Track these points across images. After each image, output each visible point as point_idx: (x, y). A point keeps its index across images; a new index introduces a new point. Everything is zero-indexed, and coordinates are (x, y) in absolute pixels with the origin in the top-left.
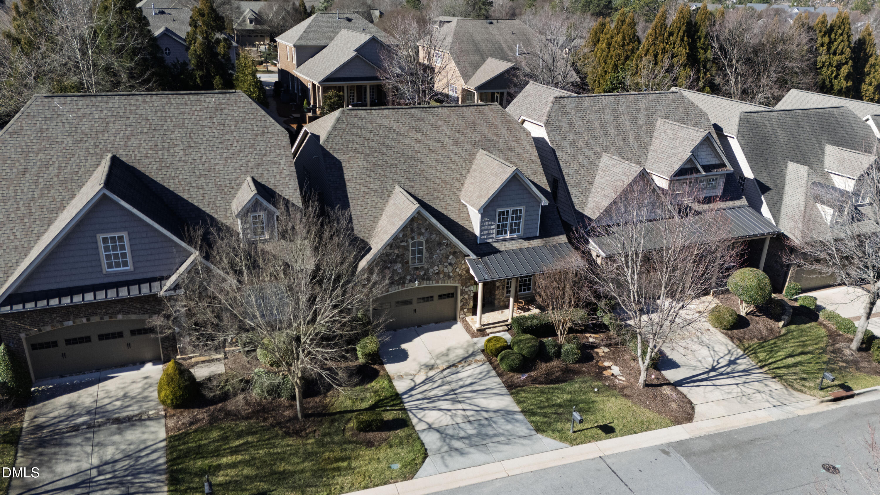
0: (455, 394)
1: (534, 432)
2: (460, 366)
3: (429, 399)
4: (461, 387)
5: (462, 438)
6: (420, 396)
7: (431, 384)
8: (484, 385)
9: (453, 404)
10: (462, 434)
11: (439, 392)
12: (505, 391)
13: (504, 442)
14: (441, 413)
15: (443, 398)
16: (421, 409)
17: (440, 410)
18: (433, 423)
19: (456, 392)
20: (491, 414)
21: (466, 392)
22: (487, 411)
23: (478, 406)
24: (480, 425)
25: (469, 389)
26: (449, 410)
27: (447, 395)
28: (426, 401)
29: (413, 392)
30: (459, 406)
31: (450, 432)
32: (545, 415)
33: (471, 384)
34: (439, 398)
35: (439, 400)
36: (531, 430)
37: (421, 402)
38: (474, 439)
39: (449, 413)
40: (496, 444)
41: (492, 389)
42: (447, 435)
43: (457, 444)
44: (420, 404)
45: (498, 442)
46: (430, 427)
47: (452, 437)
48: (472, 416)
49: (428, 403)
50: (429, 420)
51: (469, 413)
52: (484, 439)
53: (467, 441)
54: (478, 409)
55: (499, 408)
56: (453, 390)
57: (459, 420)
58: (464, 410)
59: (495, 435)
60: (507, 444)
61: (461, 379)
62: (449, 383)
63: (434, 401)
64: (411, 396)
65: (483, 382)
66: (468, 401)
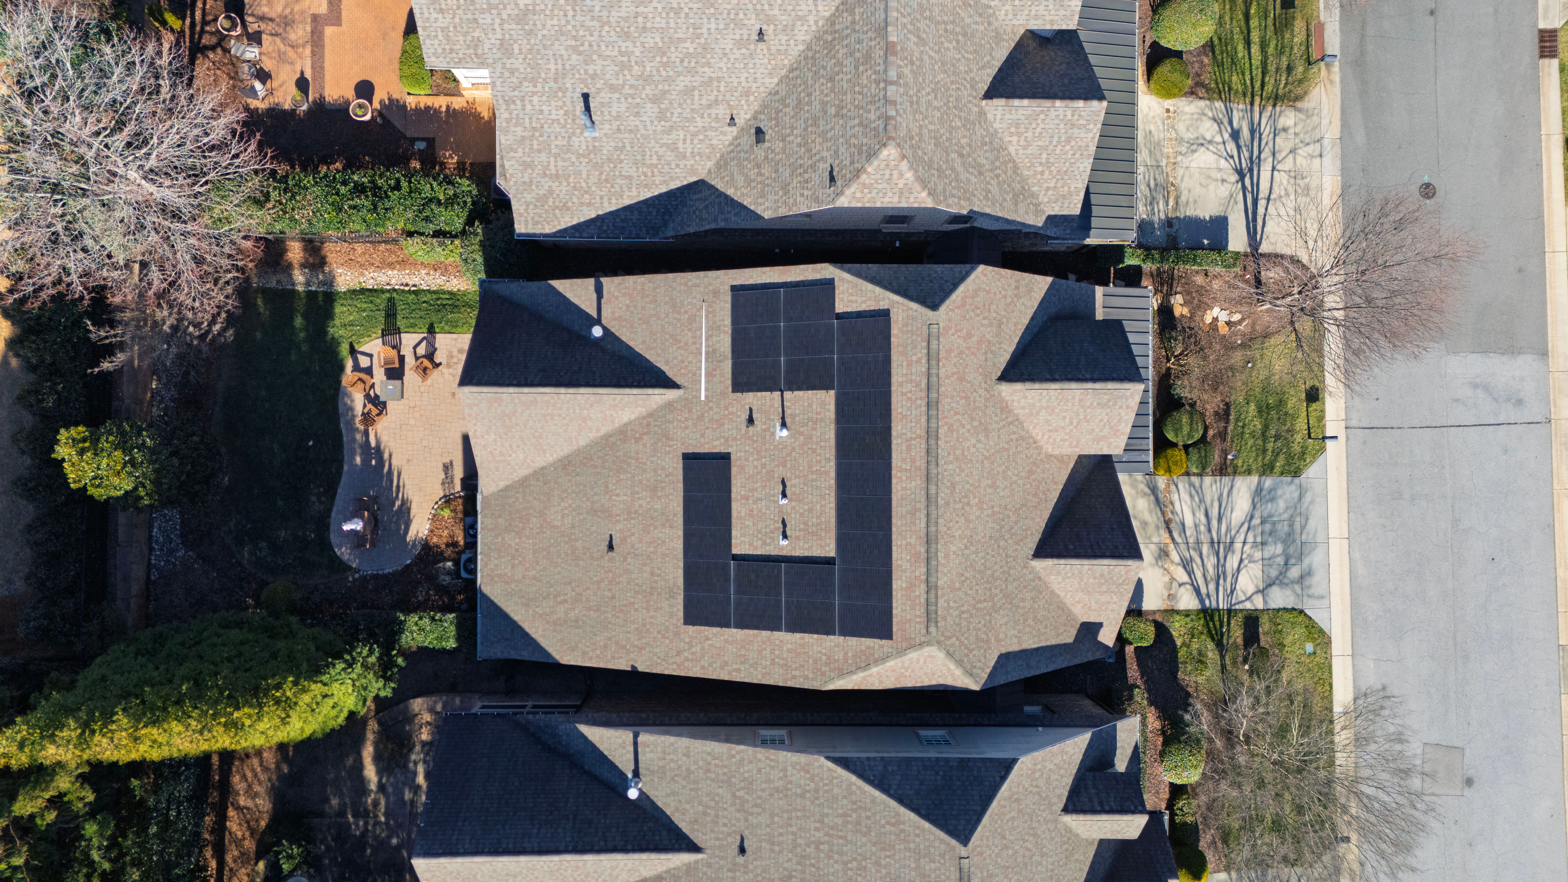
0: (1219, 543)
1: (1297, 480)
2: (1170, 515)
3: (1219, 577)
4: (1209, 531)
5: (1286, 564)
6: (1212, 586)
7: (1194, 566)
8: (1212, 501)
9: (1233, 552)
10: (1280, 560)
11: (1211, 562)
12: (1226, 480)
13: (1303, 522)
14: (1243, 572)
15: (1222, 561)
16: (1232, 592)
17: (1239, 570)
18: (1257, 586)
19: (1216, 540)
20: (1257, 514)
21: (1219, 529)
22: (1252, 517)
23: (1243, 524)
24: (1270, 534)
25: (1214, 523)
26: (1241, 561)
27: (1217, 554)
28: (1221, 582)
29: (1203, 590)
30: (1238, 546)
31: (1274, 573)
32: (1276, 454)
33: (1207, 515)
34: (1220, 567)
35: (1224, 566)
36: (1292, 482)
37: (1221, 588)
38: (1291, 550)
39: (1246, 562)
40: (1305, 532)
41: (1221, 495)
42: (1277, 578)
43: (1294, 572)
44: (1225, 590)
45: (1303, 528)
46: (1262, 592)
47: (1283, 573)
48: (1255, 537)
49: (1225, 580)
50: (1251, 589)
51: (1250, 539)
52: (1294, 541)
53: (1293, 561)
54: (1246, 525)
55: (1250, 501)
56: (1212, 542)
57: (1258, 555)
58: (1244, 543)
59: (1291, 525)
60: (1307, 519)
61: (1196, 526)
62: (1198, 542)
63: (1224, 573)
64: (1208, 595)
65: (1208, 500)
66: (1233, 533)
